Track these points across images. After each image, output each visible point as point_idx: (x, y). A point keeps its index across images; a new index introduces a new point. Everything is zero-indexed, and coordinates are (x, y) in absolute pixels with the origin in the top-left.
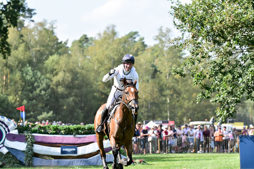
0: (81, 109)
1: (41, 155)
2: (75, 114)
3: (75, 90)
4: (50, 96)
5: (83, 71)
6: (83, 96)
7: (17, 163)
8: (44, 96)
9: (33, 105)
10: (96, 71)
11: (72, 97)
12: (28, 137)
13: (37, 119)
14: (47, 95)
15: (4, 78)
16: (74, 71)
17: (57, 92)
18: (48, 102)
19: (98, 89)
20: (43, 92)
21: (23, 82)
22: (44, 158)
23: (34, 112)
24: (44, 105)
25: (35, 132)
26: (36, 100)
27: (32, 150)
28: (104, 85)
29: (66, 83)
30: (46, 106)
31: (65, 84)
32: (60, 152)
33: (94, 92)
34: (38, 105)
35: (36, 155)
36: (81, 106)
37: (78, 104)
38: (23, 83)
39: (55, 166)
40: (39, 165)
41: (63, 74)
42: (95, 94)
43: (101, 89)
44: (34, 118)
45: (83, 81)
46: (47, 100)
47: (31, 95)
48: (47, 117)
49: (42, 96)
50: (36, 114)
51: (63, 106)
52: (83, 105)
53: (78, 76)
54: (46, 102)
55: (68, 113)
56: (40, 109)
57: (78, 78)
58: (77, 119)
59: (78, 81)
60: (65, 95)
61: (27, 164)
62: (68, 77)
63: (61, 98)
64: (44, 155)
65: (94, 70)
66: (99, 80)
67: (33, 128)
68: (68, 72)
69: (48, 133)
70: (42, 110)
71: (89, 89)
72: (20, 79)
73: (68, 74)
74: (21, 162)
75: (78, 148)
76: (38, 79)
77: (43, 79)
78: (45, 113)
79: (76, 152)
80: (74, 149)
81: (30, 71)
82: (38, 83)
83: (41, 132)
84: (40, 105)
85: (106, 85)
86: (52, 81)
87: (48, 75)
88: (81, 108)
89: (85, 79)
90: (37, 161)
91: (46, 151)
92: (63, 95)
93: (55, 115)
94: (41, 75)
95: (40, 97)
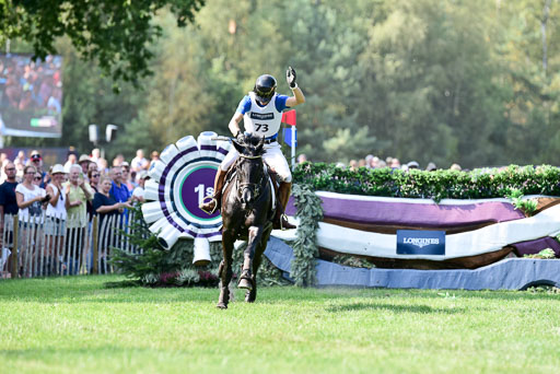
0: (450, 125)
1: (341, 254)
2: (434, 138)
3: (436, 68)
4: (361, 82)
5: (463, 11)
6: (459, 87)
7: (271, 276)
8: (345, 84)
9: (314, 108)
10: (500, 10)
11: (426, 86)
12: (303, 200)
13: (323, 150)
14: (351, 80)
15: (232, 29)
16: (434, 9)
17: (383, 71)
18: (356, 100)
19: (502, 64)
20: (341, 73)
21: (285, 38)
22: (348, 265)
23: (313, 128)
24: (343, 109)
25: (324, 186)
26: (321, 95)
27: (314, 238)
28: (522, 53)
29: (411, 43)
30: (349, 112)
31: (406, 48)
32: (395, 247)
33: (491, 73)
34: (325, 107)
35: (326, 255)
36: (451, 115)
37: (443, 110)
38: (287, 44)
39: (381, 288)
40: (333, 282)
41: (403, 18)
42: (495, 80)
43: (512, 66)
44: (313, 146)
45: (461, 41)
46: (352, 96)
47: (307, 79)
48: (351, 143)
49: (336, 82)
50: (319, 136)
51: (397, 112)
52: (457, 112)
53: (446, 24)
54: (348, 101)
55: (411, 134)
56: (330, 120)
57: (445, 30)
58: (439, 152)
59: (445, 39)
60: (406, 80)
61: (300, 280)
62: (415, 26)
63: (392, 89)
64: (349, 255)
65: (493, 7)
66: (506, 37)
67: (318, 176)
68: (416, 12)
69: (361, 193)
70: (336, 123)
71: (476, 64)
72: (278, 31)
73: (415, 20)
74: (282, 271)
75: (447, 237)
76: (328, 32)
77: (343, 32)
78: (347, 132)
79: (440, 249)
80: (436, 241)
81: (308, 8)
82: (327, 43)
83: (343, 187)
84: (333, 109)
85: (527, 53)
86: (367, 39)
87: (358, 21)
88: (452, 122)
89: (466, 35)
90: (328, 271)
91: (354, 244)
92: (398, 82)
93: (373, 139)
94: (338, 20)
95: (332, 86)
